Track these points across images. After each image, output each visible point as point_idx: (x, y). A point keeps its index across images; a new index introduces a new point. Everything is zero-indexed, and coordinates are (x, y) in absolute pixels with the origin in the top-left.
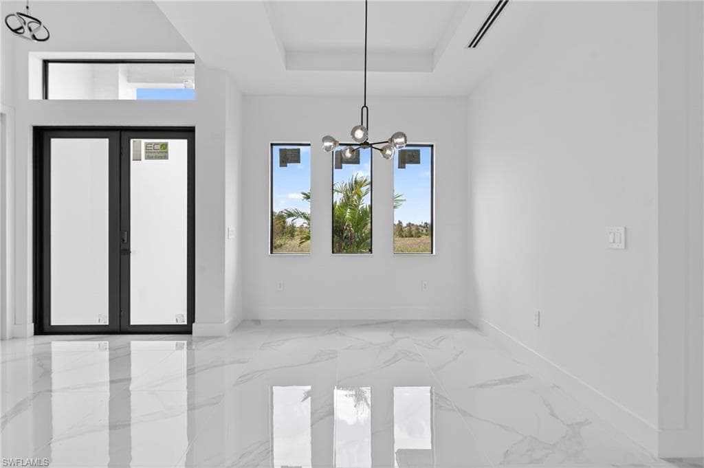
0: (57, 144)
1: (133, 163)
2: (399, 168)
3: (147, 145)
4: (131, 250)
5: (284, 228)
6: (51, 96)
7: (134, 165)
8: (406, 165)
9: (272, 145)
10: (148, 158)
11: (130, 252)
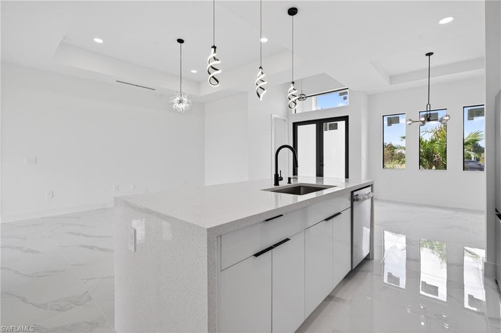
0: (300, 128)
1: (324, 132)
2: (468, 120)
3: (330, 125)
4: (324, 164)
5: (393, 155)
6: (297, 112)
7: (325, 132)
8: (474, 118)
9: (383, 116)
10: (329, 130)
11: (323, 165)
